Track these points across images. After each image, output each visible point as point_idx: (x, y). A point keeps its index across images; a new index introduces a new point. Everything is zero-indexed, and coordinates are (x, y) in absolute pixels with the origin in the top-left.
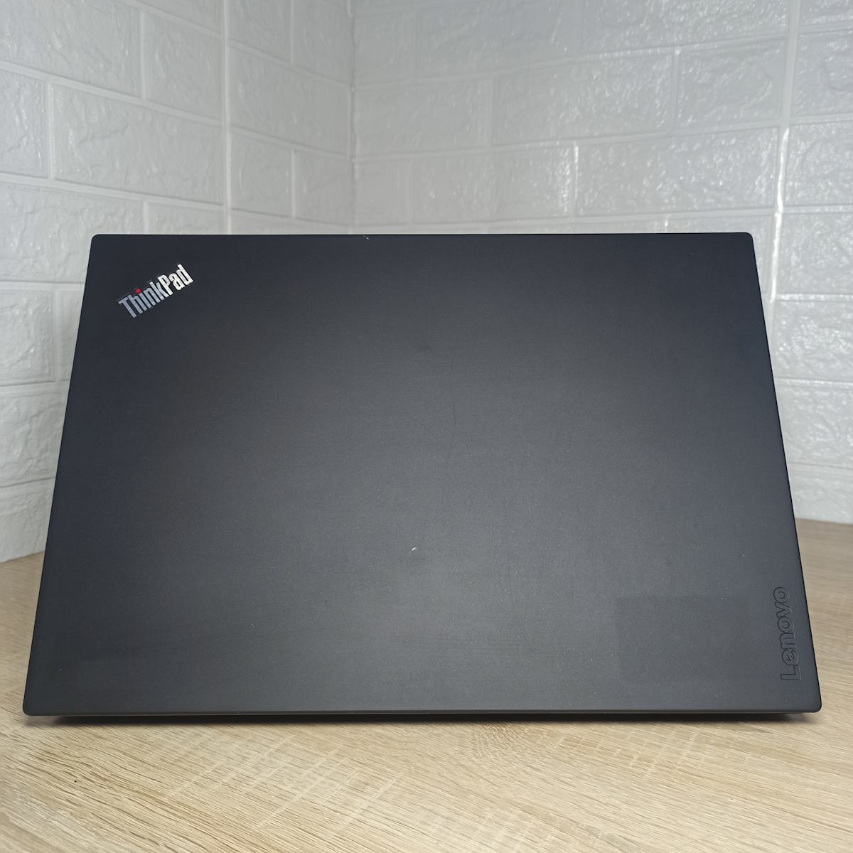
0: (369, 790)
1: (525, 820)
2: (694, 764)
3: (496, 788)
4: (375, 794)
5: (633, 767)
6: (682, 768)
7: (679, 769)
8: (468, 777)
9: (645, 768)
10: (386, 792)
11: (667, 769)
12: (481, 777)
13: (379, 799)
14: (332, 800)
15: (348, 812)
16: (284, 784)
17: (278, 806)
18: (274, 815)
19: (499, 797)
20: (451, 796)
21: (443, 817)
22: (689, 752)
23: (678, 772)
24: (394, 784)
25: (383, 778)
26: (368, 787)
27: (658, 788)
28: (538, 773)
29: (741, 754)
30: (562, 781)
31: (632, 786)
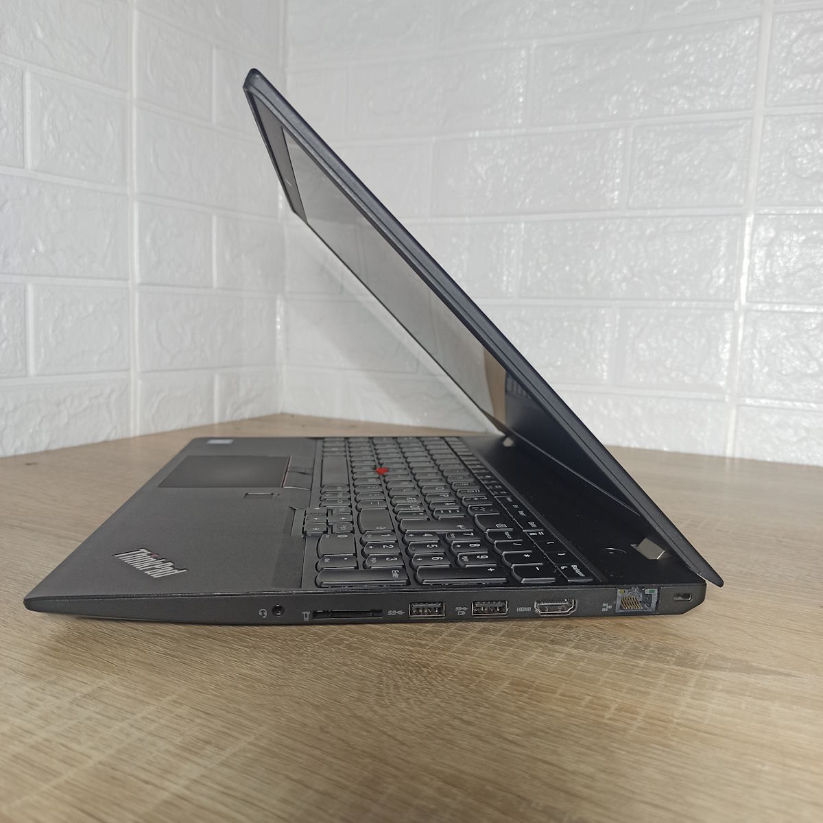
0: (209, 750)
1: (446, 796)
2: (700, 717)
3: (405, 748)
4: (217, 757)
5: (610, 719)
6: (680, 721)
7: (677, 724)
8: (365, 733)
9: (629, 721)
10: (234, 755)
11: (661, 723)
12: (385, 733)
13: (223, 764)
14: (146, 766)
15: (166, 784)
16: (79, 742)
17: (56, 774)
18: (45, 787)
19: (408, 762)
20: (334, 761)
21: (316, 791)
22: (689, 700)
23: (676, 726)
24: (249, 743)
25: (235, 734)
26: (208, 747)
27: (649, 749)
28: (471, 728)
29: (766, 703)
30: (505, 739)
31: (612, 747)
